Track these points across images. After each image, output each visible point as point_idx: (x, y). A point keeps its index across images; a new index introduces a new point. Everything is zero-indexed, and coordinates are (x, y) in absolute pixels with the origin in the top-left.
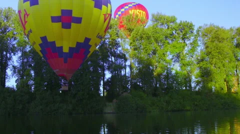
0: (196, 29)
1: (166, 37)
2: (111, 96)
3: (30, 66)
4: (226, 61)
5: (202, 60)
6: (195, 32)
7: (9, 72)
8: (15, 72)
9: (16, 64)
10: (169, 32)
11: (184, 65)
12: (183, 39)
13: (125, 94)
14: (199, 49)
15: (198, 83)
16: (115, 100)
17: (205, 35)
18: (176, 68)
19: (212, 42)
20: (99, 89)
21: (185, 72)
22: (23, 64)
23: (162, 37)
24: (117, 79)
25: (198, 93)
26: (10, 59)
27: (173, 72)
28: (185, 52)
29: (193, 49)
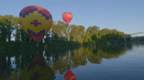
0: (69, 25)
1: (62, 27)
2: (46, 43)
3: (20, 34)
4: (76, 34)
5: (71, 33)
6: (69, 26)
7: (12, 36)
8: (14, 36)
9: (14, 33)
10: (62, 26)
11: (66, 35)
12: (66, 28)
13: (50, 42)
14: (70, 31)
15: (70, 39)
16: (47, 44)
17: (72, 27)
18: (64, 35)
19: (73, 29)
20: (42, 41)
21: (66, 36)
22: (17, 33)
23: (61, 27)
24: (47, 39)
25: (70, 42)
26: (12, 31)
27: (63, 36)
28: (66, 31)
29: (68, 31)
